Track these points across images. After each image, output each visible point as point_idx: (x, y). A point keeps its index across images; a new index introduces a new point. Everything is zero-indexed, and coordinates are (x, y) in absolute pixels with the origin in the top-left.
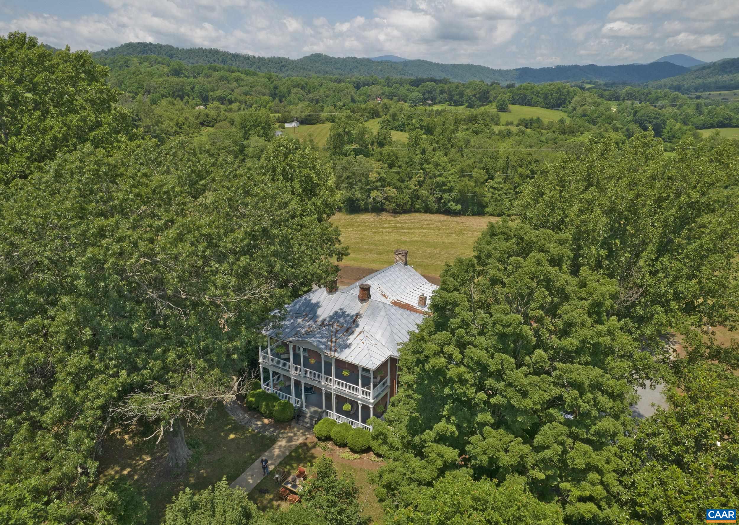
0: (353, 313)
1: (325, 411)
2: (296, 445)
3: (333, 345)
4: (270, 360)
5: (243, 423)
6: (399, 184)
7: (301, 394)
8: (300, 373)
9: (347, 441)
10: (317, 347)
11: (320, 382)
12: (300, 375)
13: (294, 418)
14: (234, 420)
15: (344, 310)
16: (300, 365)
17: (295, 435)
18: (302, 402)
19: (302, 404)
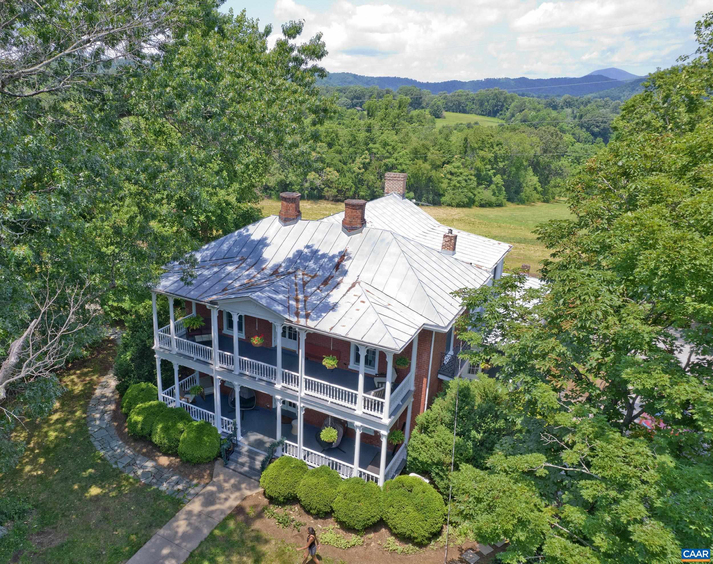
0: (335, 251)
1: (281, 442)
2: (222, 511)
3: (300, 306)
4: (174, 344)
5: (120, 466)
6: (341, 165)
7: (234, 411)
8: (231, 367)
9: (334, 505)
10: (267, 309)
11: (270, 383)
12: (231, 371)
13: (219, 455)
14: (103, 459)
15: (315, 247)
16: (232, 351)
17: (221, 489)
18: (235, 424)
19: (236, 429)
